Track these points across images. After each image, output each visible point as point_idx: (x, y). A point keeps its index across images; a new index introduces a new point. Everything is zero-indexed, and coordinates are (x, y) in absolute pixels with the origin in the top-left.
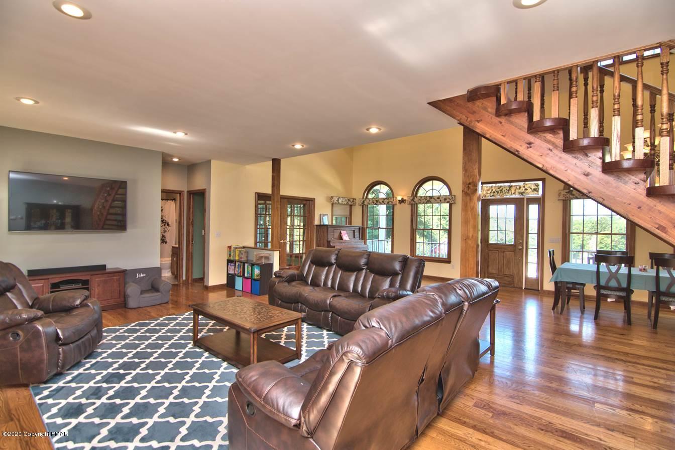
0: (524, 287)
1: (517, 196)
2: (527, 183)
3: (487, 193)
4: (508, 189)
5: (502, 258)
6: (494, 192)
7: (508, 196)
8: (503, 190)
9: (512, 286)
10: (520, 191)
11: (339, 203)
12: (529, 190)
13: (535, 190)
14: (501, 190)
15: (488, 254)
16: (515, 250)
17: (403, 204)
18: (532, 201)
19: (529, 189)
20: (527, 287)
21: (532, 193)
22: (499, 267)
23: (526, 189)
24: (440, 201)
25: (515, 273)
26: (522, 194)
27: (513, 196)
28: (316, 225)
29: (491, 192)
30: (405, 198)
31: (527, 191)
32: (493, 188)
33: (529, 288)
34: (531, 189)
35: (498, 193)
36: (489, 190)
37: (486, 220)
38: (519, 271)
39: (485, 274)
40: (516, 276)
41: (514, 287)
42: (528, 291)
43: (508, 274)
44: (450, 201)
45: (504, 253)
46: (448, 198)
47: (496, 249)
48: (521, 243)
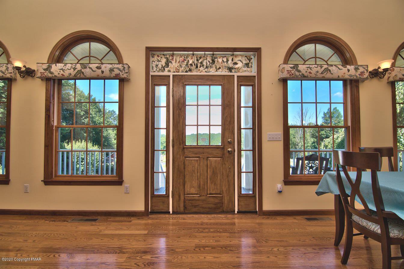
0: (236, 210)
1: (224, 72)
2: (236, 53)
3: (180, 66)
4: (211, 62)
5: (205, 168)
6: (191, 65)
7: (212, 72)
8: (204, 63)
9: (220, 210)
10: (228, 65)
12: (240, 66)
13: (247, 65)
14: (201, 63)
15: (184, 163)
16: (223, 154)
17: (30, 81)
18: (245, 80)
19: (239, 62)
20: (241, 210)
21: (244, 69)
22: (202, 183)
23: (236, 64)
25: (224, 189)
26: (230, 69)
27: (219, 73)
29: (187, 65)
30: (34, 67)
31: (236, 66)
32: (188, 58)
33: (243, 209)
34: (242, 62)
35: (197, 67)
36: (183, 61)
37: (180, 109)
38: (229, 185)
39: (179, 196)
40: (225, 194)
41: (223, 212)
42: (241, 215)
43: (214, 192)
44: (121, 74)
45: (207, 160)
46: (116, 68)
47: (196, 154)
48: (231, 143)
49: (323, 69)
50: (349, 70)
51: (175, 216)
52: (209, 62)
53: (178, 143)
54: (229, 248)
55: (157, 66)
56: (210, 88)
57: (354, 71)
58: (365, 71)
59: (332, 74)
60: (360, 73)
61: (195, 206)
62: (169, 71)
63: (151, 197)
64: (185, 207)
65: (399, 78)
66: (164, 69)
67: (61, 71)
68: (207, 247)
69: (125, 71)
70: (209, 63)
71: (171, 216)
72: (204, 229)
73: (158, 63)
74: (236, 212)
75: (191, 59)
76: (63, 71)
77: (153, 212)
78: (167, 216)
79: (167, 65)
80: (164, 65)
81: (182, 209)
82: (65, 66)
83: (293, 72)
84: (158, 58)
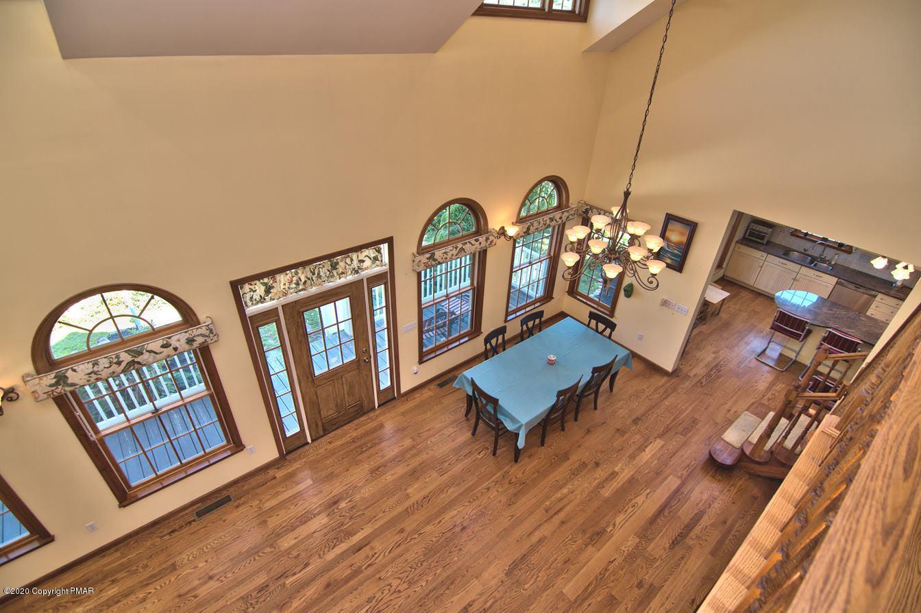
0: (377, 405)
1: (350, 278)
4: (330, 268)
5: (341, 387)
6: (305, 283)
7: (334, 283)
8: (322, 274)
9: (362, 413)
10: (352, 266)
12: (368, 263)
13: (376, 259)
14: (318, 274)
16: (359, 365)
18: (375, 280)
19: (366, 259)
20: (381, 403)
21: (373, 266)
22: (339, 402)
23: (362, 261)
25: (363, 395)
26: (356, 271)
27: (343, 280)
29: (297, 284)
31: (365, 265)
33: (383, 402)
34: (370, 259)
35: (312, 281)
36: (291, 281)
37: (301, 342)
38: (367, 389)
39: (317, 425)
40: (364, 399)
41: (364, 414)
42: (383, 409)
43: (353, 403)
44: (208, 340)
45: (342, 379)
46: (198, 335)
47: (329, 378)
48: (367, 351)
49: (458, 249)
50: (480, 243)
51: (316, 443)
52: (329, 271)
53: (305, 378)
54: (396, 460)
55: (251, 298)
56: (335, 304)
57: (485, 242)
61: (335, 424)
62: (272, 299)
63: (284, 441)
64: (324, 430)
66: (265, 299)
67: (93, 375)
68: (379, 467)
69: (212, 333)
70: (328, 273)
71: (312, 445)
72: (361, 447)
73: (252, 293)
74: (376, 407)
75: (303, 273)
76: (95, 374)
77: (289, 452)
78: (307, 447)
79: (268, 291)
80: (263, 294)
81: (321, 433)
82: (96, 366)
83: (429, 263)
84: (250, 287)
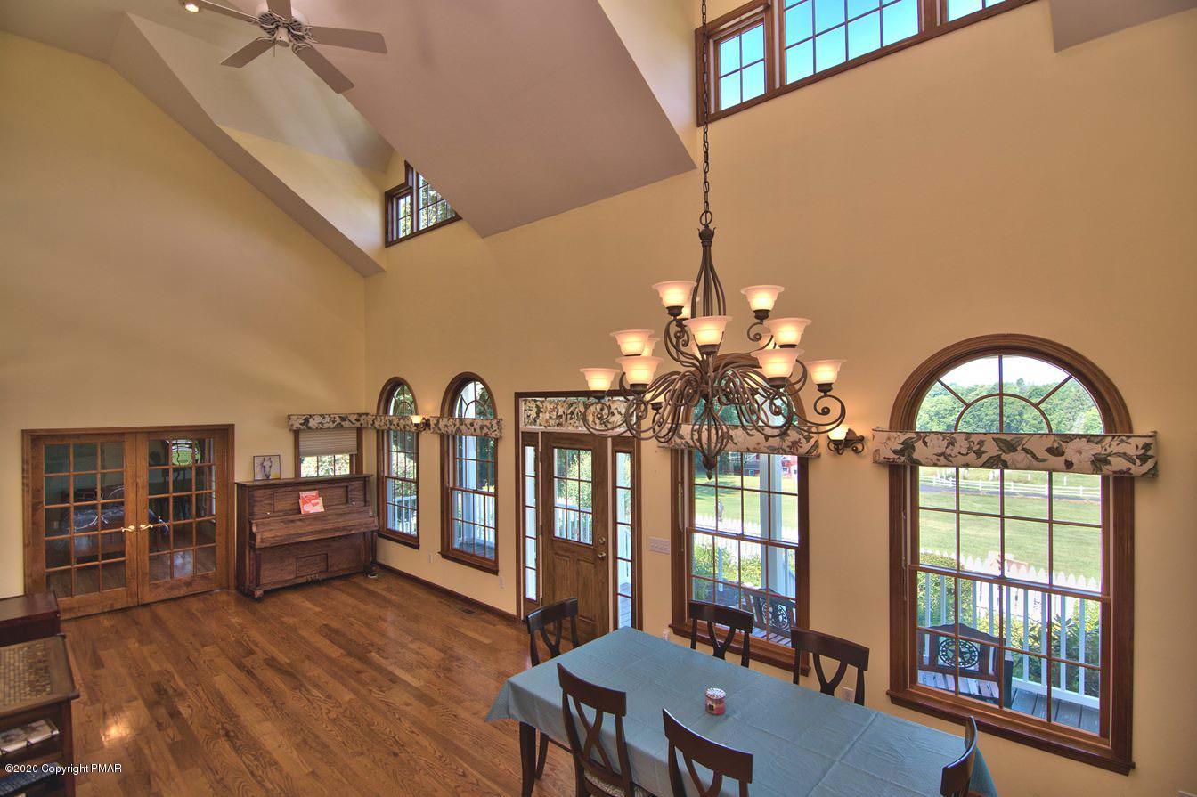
3: (551, 418)
5: (576, 574)
6: (561, 416)
7: (583, 428)
8: (576, 413)
11: (309, 428)
12: (617, 416)
14: (572, 413)
15: (554, 562)
16: (595, 559)
18: (621, 444)
19: (616, 412)
23: (612, 414)
24: (475, 430)
28: (239, 485)
29: (557, 417)
32: (559, 407)
35: (567, 418)
36: (554, 411)
37: (549, 483)
38: (602, 610)
40: (598, 622)
43: (585, 615)
45: (578, 564)
46: (485, 425)
47: (566, 551)
52: (581, 411)
53: (548, 532)
55: (529, 416)
56: (580, 454)
58: (803, 441)
59: (736, 444)
60: (790, 444)
62: (540, 425)
63: (523, 599)
65: (885, 458)
66: (535, 422)
69: (492, 428)
70: (580, 414)
73: (529, 412)
75: (562, 407)
76: (447, 427)
84: (530, 405)
